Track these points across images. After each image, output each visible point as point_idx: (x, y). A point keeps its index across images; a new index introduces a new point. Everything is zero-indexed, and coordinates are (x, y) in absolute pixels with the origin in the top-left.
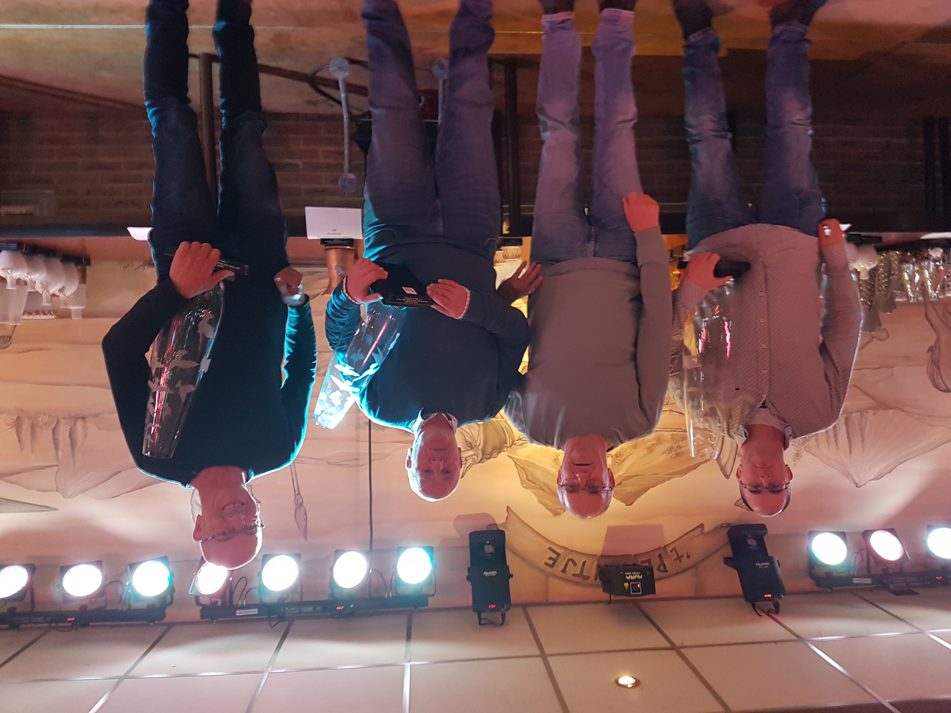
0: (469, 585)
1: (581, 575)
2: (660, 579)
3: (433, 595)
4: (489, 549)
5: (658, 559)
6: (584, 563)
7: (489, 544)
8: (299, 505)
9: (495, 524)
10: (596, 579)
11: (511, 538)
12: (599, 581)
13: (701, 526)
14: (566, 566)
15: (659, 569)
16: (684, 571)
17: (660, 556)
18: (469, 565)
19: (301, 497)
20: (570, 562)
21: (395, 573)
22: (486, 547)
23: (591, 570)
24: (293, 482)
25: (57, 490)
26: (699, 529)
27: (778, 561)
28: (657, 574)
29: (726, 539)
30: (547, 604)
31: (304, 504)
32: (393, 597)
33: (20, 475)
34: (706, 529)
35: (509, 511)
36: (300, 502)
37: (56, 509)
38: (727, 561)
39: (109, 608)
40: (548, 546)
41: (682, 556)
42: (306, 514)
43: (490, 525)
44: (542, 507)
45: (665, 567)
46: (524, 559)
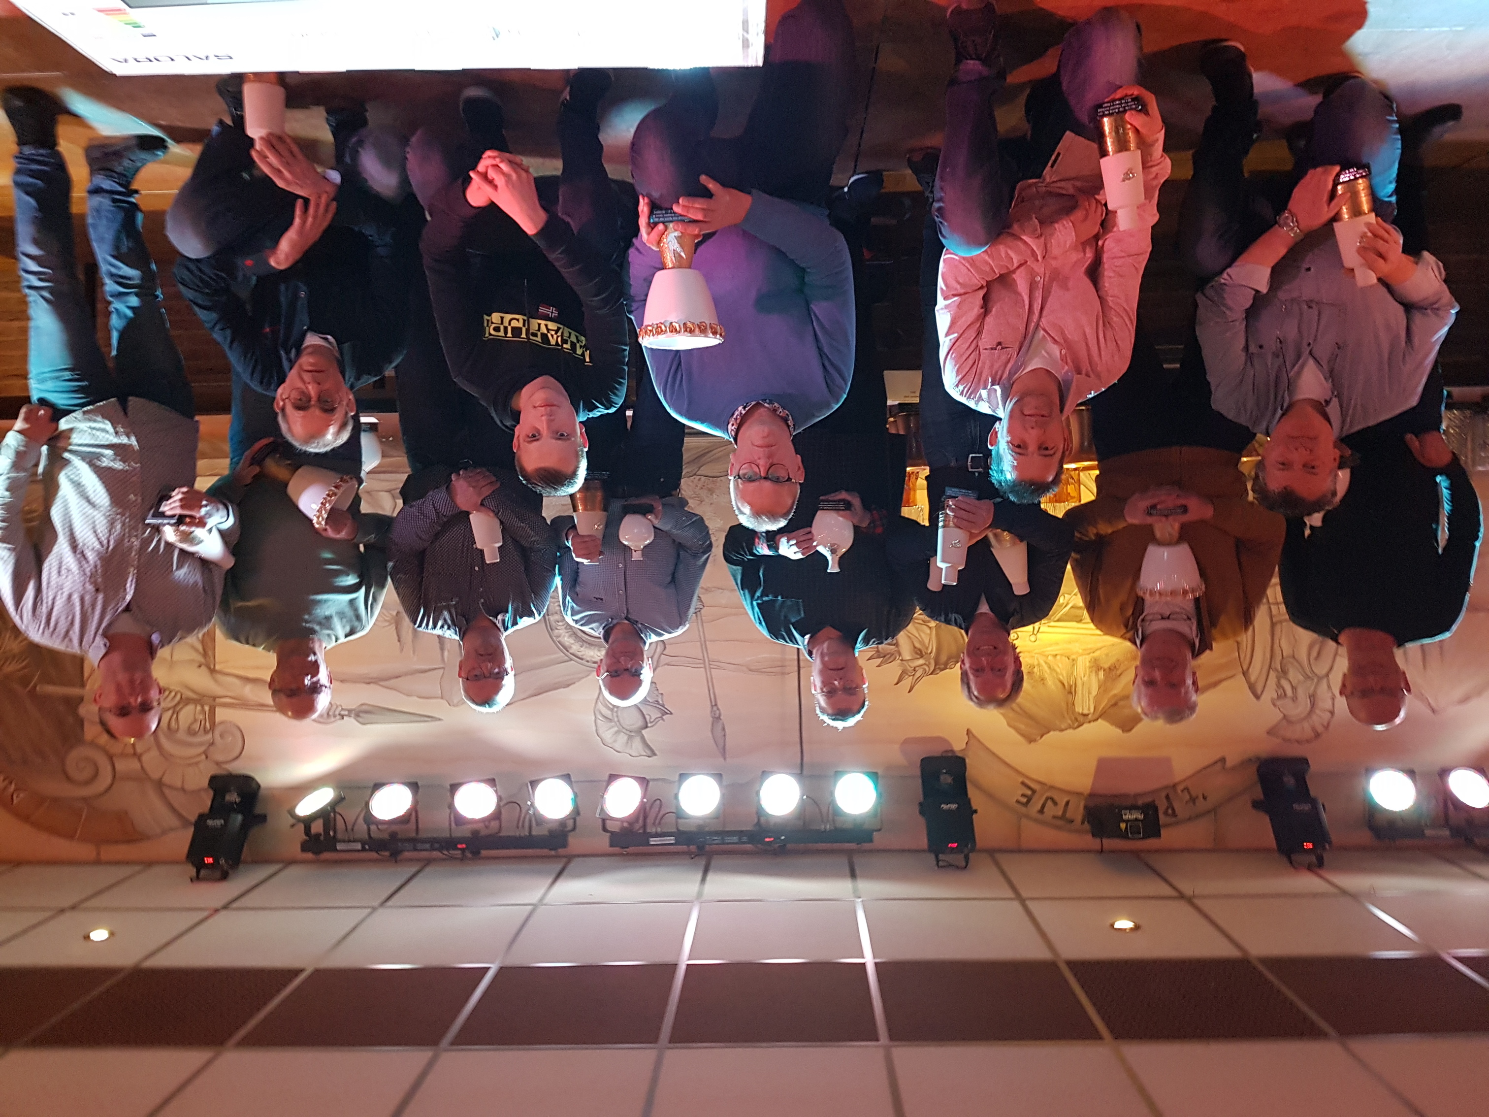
0: (921, 821)
1: (1063, 817)
2: (1167, 825)
3: (880, 830)
4: (946, 779)
5: (1165, 800)
6: (1067, 803)
7: (946, 773)
8: (717, 719)
9: (952, 751)
10: (1083, 823)
11: (975, 768)
12: (1087, 826)
13: (1223, 760)
14: (1043, 806)
15: (1166, 813)
16: (1198, 816)
17: (1167, 797)
18: (921, 798)
19: (718, 709)
20: (1049, 803)
21: (833, 803)
22: (942, 777)
23: (1077, 812)
24: (709, 691)
25: (442, 698)
26: (1219, 765)
27: (1323, 806)
28: (1162, 818)
29: (1255, 777)
30: (1019, 851)
31: (722, 717)
32: (830, 831)
33: (399, 679)
34: (1229, 764)
35: (971, 735)
36: (717, 715)
37: (440, 719)
38: (1256, 805)
39: (503, 834)
40: (1021, 779)
41: (1197, 797)
42: (724, 729)
43: (946, 751)
44: (1012, 731)
45: (1173, 810)
46: (990, 796)
